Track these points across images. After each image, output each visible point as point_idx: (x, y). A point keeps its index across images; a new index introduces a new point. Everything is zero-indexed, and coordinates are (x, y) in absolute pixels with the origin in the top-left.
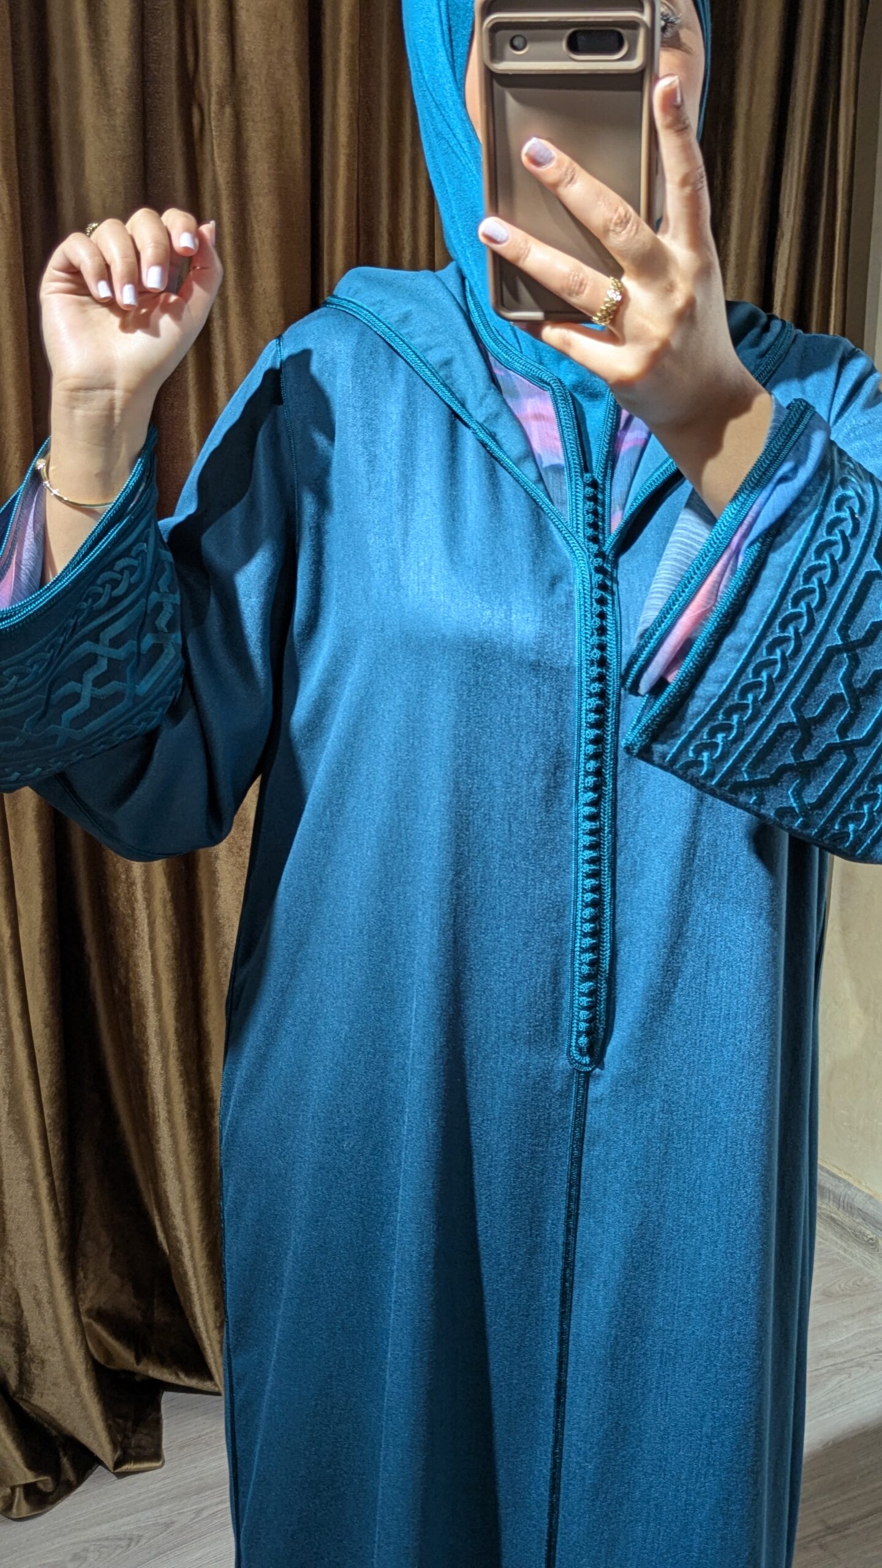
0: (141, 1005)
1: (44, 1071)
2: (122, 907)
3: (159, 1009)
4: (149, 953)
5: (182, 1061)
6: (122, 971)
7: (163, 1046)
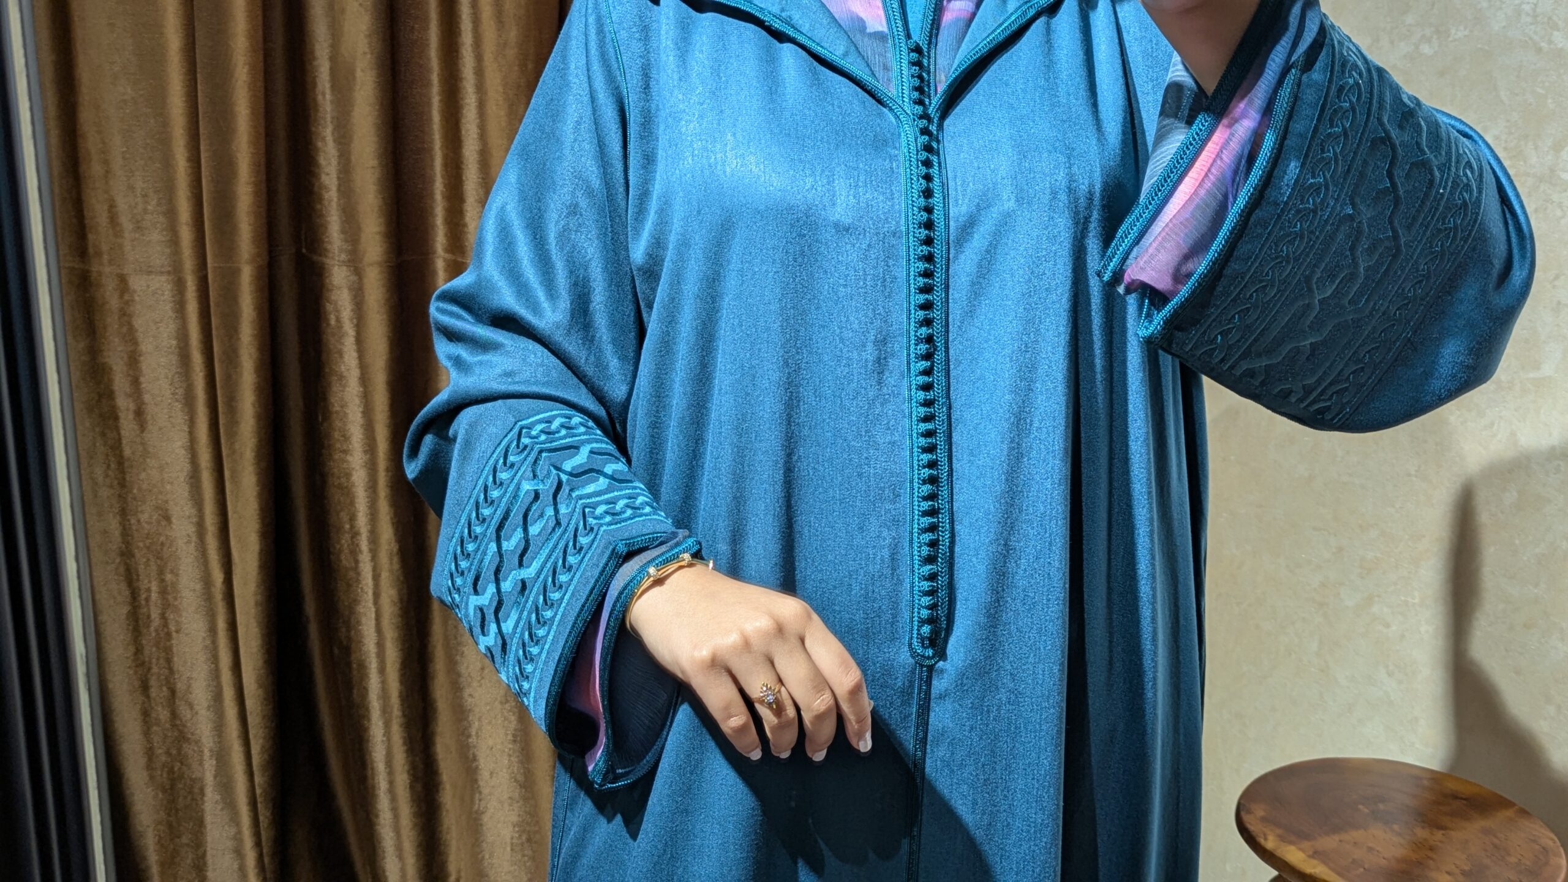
0: (362, 667)
1: (255, 737)
2: (345, 561)
3: (382, 670)
4: (373, 609)
5: (406, 728)
6: (344, 630)
7: (385, 710)
